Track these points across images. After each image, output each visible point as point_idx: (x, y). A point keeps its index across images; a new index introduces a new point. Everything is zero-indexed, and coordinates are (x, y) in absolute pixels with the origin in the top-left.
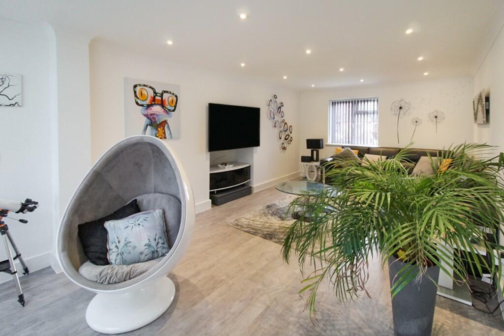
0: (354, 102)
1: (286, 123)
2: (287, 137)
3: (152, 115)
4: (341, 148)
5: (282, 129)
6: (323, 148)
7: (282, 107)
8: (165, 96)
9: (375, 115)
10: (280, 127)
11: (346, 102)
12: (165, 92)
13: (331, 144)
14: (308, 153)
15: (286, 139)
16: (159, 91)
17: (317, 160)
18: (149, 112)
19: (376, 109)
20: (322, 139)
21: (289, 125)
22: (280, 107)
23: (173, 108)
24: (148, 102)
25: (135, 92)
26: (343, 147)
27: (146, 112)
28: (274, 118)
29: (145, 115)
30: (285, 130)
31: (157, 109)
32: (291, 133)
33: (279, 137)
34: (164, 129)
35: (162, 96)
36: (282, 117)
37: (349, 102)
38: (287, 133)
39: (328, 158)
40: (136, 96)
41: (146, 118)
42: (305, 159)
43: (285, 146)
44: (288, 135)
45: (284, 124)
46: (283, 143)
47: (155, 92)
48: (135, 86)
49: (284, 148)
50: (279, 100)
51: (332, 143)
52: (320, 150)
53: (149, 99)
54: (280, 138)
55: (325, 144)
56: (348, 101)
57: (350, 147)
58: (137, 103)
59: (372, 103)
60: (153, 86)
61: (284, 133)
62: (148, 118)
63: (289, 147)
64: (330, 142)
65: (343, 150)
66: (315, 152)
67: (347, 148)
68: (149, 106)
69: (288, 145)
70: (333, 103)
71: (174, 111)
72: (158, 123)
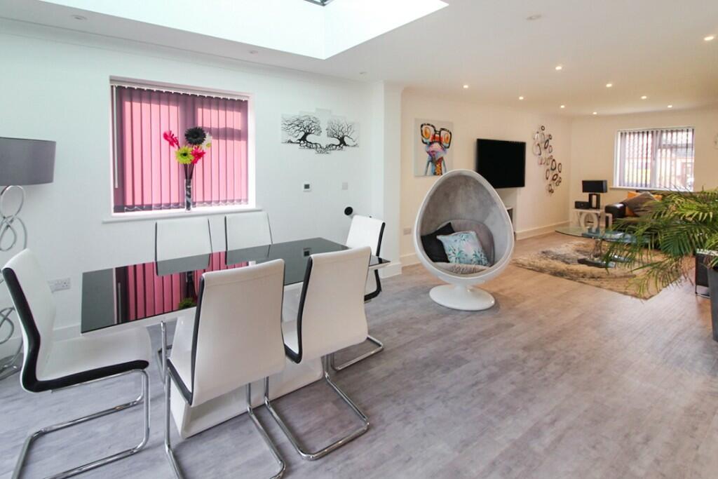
0: (655, 133)
1: (554, 160)
2: (555, 177)
3: (433, 151)
4: (635, 193)
5: (549, 167)
6: (606, 191)
7: (550, 141)
8: (443, 132)
9: (689, 150)
10: (548, 164)
11: (643, 133)
12: (443, 129)
13: (618, 186)
14: (584, 197)
15: (554, 180)
16: (438, 129)
17: (598, 207)
18: (431, 149)
19: (690, 142)
20: (606, 181)
21: (558, 162)
22: (548, 141)
23: (448, 145)
24: (429, 140)
25: (422, 131)
26: (637, 191)
27: (428, 150)
28: (540, 154)
29: (428, 152)
30: (553, 168)
31: (436, 146)
32: (560, 172)
33: (545, 177)
34: (441, 166)
35: (440, 134)
36: (550, 152)
37: (648, 133)
38: (555, 172)
39: (616, 203)
40: (422, 135)
41: (428, 155)
42: (579, 205)
43: (553, 188)
44: (557, 175)
45: (551, 160)
46: (550, 185)
47: (435, 131)
48: (422, 126)
49: (551, 191)
50: (546, 132)
51: (620, 185)
52: (601, 194)
53: (431, 137)
54: (547, 179)
55: (609, 186)
56: (646, 131)
57: (649, 191)
58: (423, 141)
59: (685, 134)
60: (434, 125)
61: (551, 171)
62: (430, 155)
63: (557, 190)
64: (617, 185)
65: (639, 194)
66: (594, 197)
67: (644, 193)
68: (431, 143)
69: (556, 187)
70: (622, 134)
71: (448, 147)
72: (437, 159)
